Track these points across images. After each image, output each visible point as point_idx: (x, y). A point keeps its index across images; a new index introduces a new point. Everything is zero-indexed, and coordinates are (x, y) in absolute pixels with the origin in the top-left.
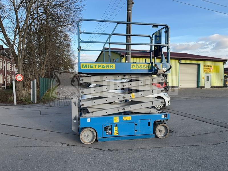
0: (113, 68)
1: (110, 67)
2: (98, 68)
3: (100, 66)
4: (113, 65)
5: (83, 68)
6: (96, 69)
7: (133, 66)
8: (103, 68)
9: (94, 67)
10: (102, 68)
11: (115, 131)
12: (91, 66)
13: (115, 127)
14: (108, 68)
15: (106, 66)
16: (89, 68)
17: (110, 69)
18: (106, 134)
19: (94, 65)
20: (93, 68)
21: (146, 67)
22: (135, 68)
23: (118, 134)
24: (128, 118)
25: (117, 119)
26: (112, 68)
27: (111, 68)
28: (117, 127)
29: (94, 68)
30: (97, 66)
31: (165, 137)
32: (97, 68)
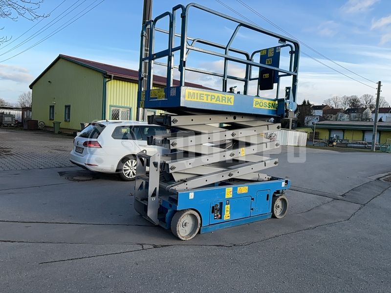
0: (231, 103)
1: (226, 100)
2: (211, 100)
3: (213, 97)
4: (231, 98)
5: (189, 98)
6: (207, 101)
7: (256, 102)
8: (218, 102)
9: (205, 97)
10: (216, 101)
11: (226, 212)
12: (200, 96)
13: (226, 206)
14: (224, 101)
15: (222, 97)
16: (197, 99)
17: (226, 104)
18: (215, 219)
19: (206, 95)
20: (203, 99)
21: (271, 105)
22: (258, 106)
23: (229, 218)
24: (243, 189)
25: (230, 192)
26: (229, 104)
27: (228, 102)
28: (229, 206)
29: (205, 101)
30: (209, 97)
31: (283, 216)
32: (209, 101)
